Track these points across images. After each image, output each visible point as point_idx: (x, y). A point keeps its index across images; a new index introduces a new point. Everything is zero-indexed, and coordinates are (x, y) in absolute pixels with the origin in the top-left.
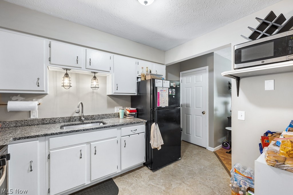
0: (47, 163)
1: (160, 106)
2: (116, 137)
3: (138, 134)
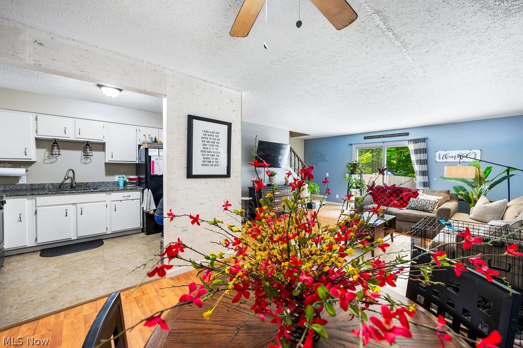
0: (35, 217)
1: (155, 173)
2: (105, 201)
3: (133, 200)
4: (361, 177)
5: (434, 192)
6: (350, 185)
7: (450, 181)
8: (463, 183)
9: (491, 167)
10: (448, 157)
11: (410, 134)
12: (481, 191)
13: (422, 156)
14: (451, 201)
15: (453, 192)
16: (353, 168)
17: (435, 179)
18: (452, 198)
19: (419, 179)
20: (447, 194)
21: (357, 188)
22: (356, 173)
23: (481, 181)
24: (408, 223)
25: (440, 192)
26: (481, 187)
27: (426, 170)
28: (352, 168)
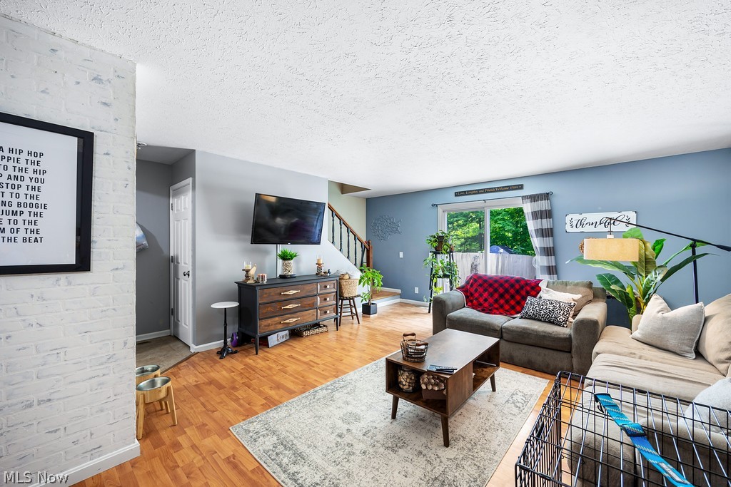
4: (451, 257)
5: (566, 285)
6: (434, 272)
7: (593, 266)
8: (617, 269)
9: (663, 240)
10: (585, 223)
11: (524, 187)
12: (647, 284)
13: (545, 224)
14: (595, 302)
15: (598, 284)
16: (440, 244)
17: (566, 263)
18: (597, 295)
19: (541, 261)
20: (588, 290)
21: (445, 276)
22: (443, 251)
23: (649, 267)
24: (523, 347)
25: (577, 285)
26: (649, 276)
27: (551, 246)
28: (435, 244)
